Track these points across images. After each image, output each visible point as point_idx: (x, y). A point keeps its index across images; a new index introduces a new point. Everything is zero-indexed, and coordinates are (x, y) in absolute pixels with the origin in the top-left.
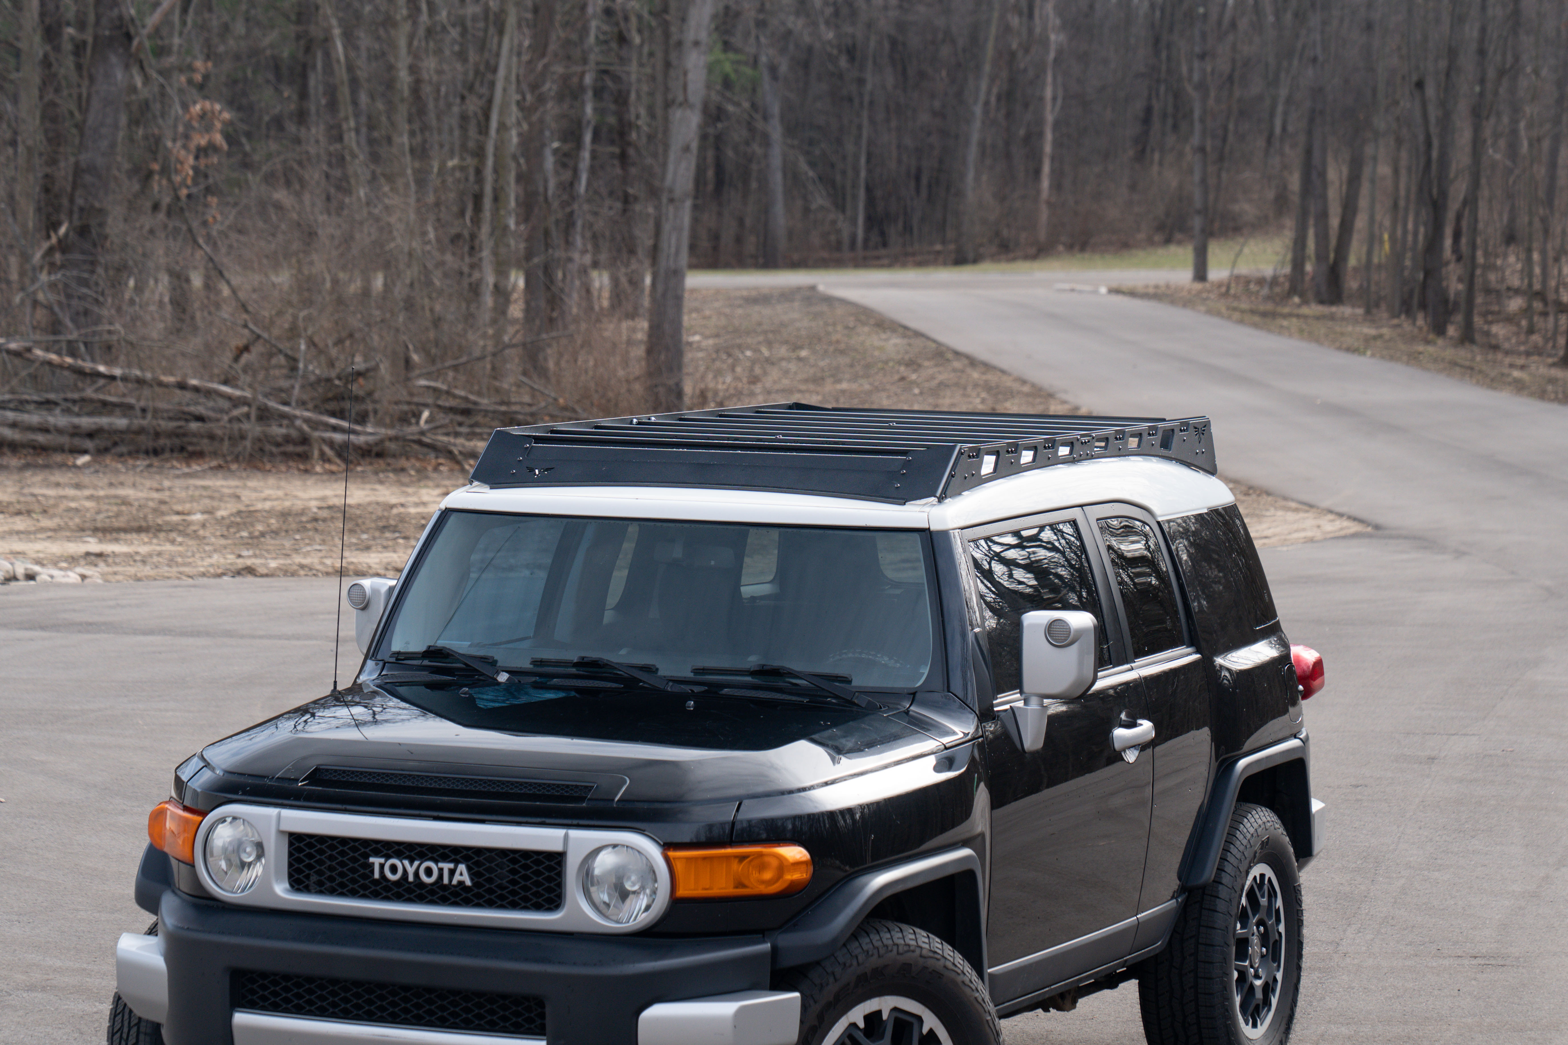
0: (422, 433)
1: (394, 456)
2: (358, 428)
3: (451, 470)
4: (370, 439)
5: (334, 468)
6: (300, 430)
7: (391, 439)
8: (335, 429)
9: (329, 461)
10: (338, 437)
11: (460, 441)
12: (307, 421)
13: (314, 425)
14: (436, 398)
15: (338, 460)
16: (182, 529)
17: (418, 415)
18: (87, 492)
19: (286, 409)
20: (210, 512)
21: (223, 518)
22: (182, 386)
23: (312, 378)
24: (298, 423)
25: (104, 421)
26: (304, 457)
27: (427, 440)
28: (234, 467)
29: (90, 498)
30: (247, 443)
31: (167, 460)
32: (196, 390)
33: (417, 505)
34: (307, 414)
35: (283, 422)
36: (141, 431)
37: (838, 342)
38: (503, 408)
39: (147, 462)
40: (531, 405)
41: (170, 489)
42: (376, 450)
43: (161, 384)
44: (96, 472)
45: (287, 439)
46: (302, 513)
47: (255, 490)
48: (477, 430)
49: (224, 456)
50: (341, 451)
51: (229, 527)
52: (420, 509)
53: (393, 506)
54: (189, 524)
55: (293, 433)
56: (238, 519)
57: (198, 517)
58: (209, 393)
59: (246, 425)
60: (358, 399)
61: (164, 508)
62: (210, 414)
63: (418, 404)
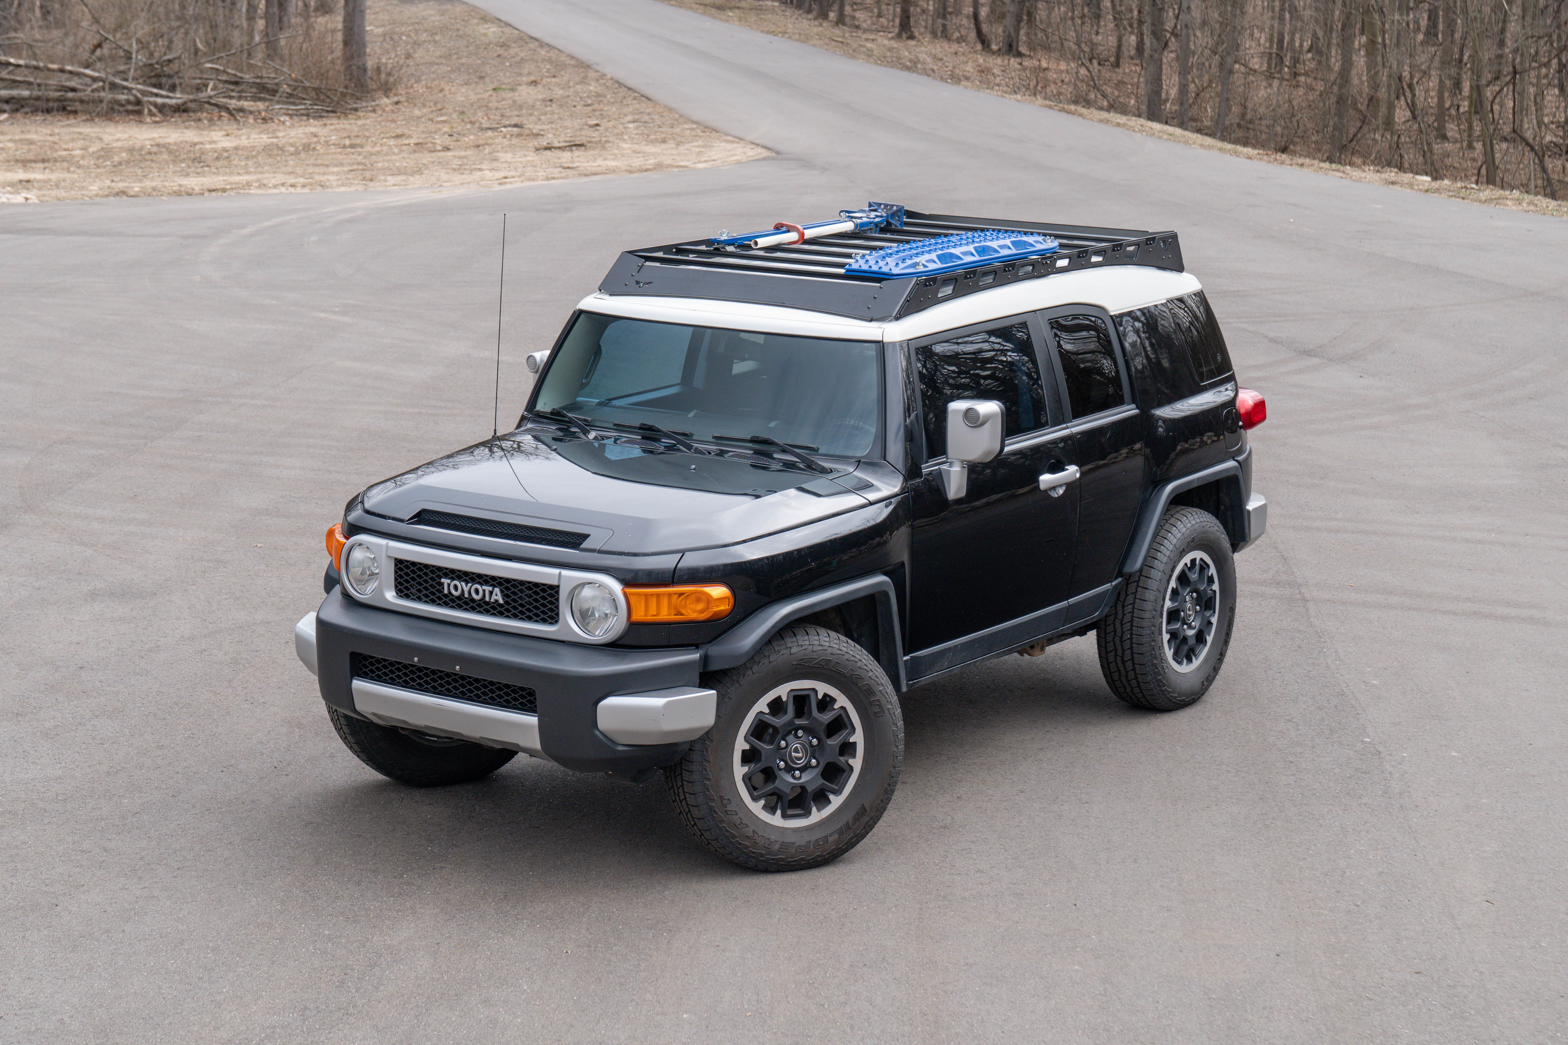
0: (210, 97)
1: (194, 111)
2: (171, 94)
3: (229, 120)
4: (179, 101)
5: (157, 119)
6: (136, 96)
7: (191, 101)
8: (157, 95)
9: (154, 115)
10: (159, 100)
11: (234, 101)
12: (139, 90)
13: (144, 93)
14: (218, 75)
15: (159, 115)
16: (69, 162)
17: (206, 86)
18: (8, 137)
19: (125, 83)
20: (84, 149)
21: (93, 153)
22: (62, 71)
23: (141, 64)
24: (134, 92)
25: (15, 93)
26: (139, 113)
27: (213, 101)
28: (97, 120)
29: (10, 140)
30: (104, 105)
31: (55, 116)
32: (71, 72)
33: (211, 143)
34: (140, 87)
35: (125, 91)
36: (38, 98)
37: (458, 30)
38: (258, 81)
39: (43, 118)
40: (274, 78)
41: (58, 134)
42: (182, 108)
43: (49, 70)
44: (13, 124)
45: (129, 102)
46: (142, 148)
47: (111, 134)
48: (244, 95)
49: (90, 113)
50: (161, 108)
51: (98, 159)
52: (213, 146)
53: (195, 144)
54: (73, 156)
55: (132, 98)
56: (102, 153)
57: (78, 152)
58: (79, 74)
59: (102, 94)
60: (170, 76)
61: (56, 146)
62: (79, 87)
63: (206, 79)
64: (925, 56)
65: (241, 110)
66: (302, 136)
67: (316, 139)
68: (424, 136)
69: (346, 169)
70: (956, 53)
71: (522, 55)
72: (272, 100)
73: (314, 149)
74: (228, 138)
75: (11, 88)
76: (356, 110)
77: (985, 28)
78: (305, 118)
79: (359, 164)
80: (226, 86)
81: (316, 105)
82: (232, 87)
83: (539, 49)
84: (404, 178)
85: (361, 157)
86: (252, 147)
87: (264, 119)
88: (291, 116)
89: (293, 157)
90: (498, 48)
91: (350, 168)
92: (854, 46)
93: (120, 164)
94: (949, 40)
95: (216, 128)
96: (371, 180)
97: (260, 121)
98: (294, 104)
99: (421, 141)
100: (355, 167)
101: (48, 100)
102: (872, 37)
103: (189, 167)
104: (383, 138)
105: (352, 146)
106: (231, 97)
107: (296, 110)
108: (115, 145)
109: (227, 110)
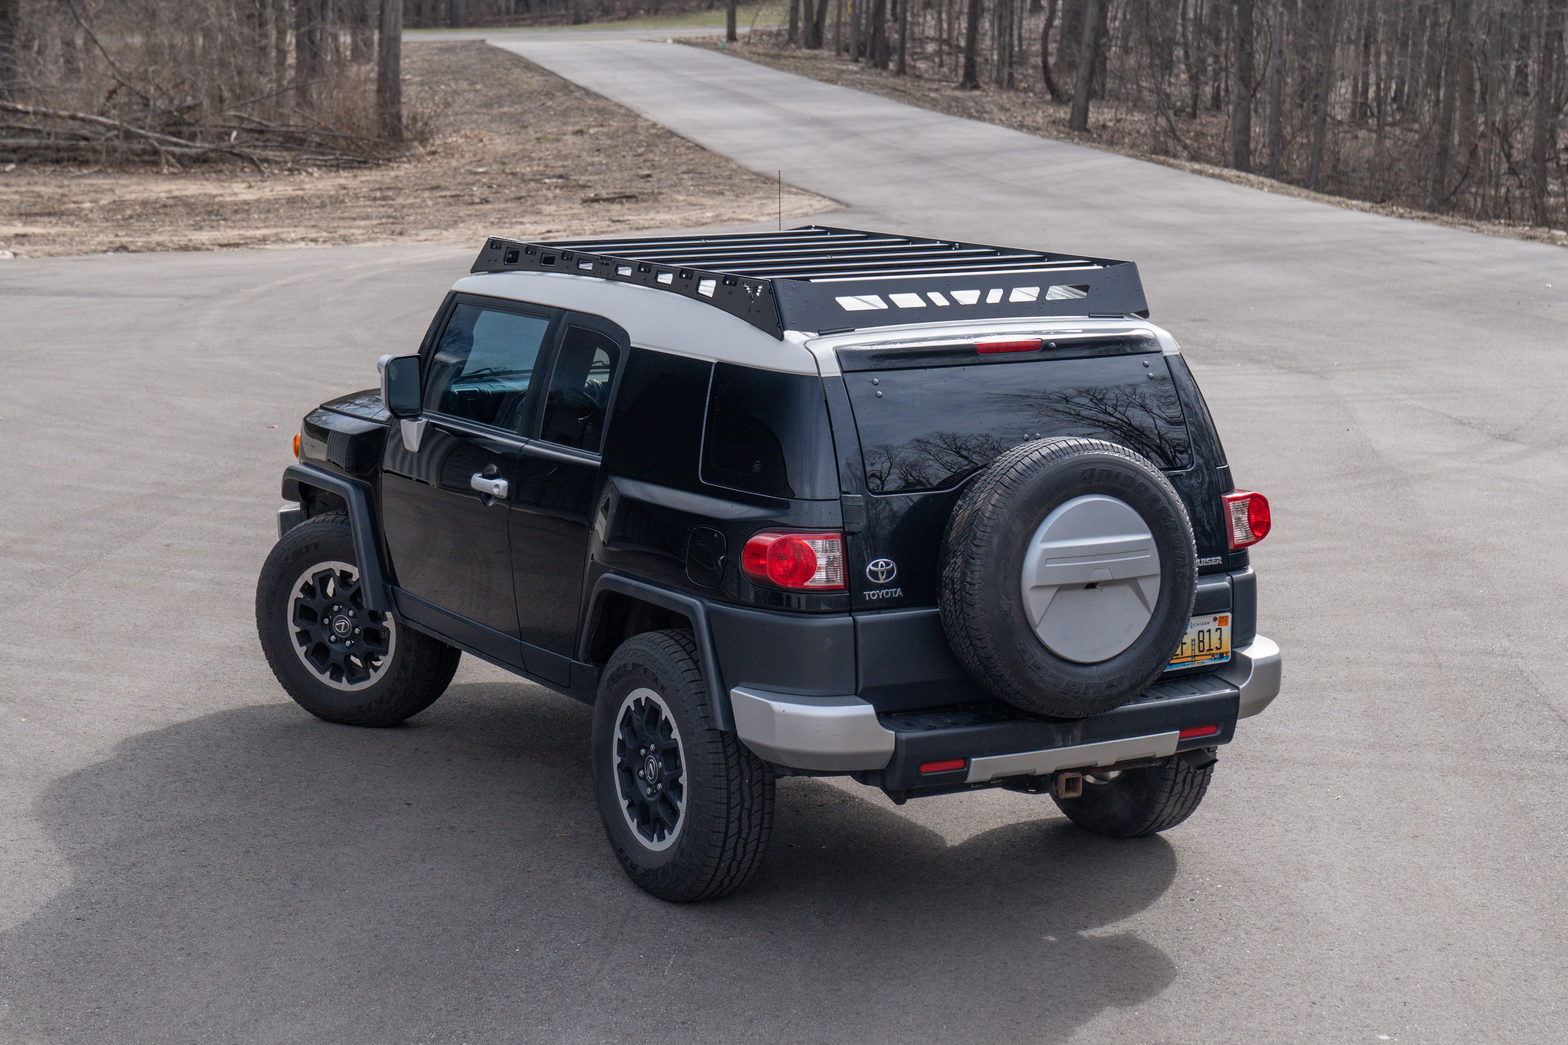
0: (233, 147)
1: (215, 162)
2: (190, 144)
3: (252, 171)
4: (199, 150)
5: (175, 170)
6: (152, 145)
7: (212, 151)
8: (176, 144)
9: (173, 166)
10: (177, 150)
11: (258, 151)
12: (158, 140)
13: (162, 142)
14: (242, 123)
15: (178, 165)
16: (77, 214)
17: (229, 135)
18: (13, 189)
19: (142, 132)
20: (95, 201)
21: (104, 206)
22: (73, 118)
23: (159, 111)
24: (151, 141)
25: (23, 141)
26: (156, 163)
27: (235, 151)
28: (110, 170)
29: (16, 193)
30: (118, 155)
31: (66, 167)
32: (83, 120)
33: (231, 195)
34: (156, 135)
35: (142, 141)
36: (48, 147)
37: (500, 79)
38: (284, 129)
39: (52, 168)
40: (303, 127)
41: (68, 186)
42: (202, 158)
43: (59, 116)
44: (19, 175)
45: (144, 152)
46: (156, 202)
47: (125, 186)
48: (269, 144)
49: (103, 164)
50: (180, 159)
51: (108, 212)
52: (233, 198)
53: (215, 196)
54: (82, 210)
55: (148, 148)
56: (114, 206)
57: (87, 205)
58: (91, 122)
59: (116, 143)
60: (190, 124)
61: (65, 199)
62: (93, 135)
63: (229, 127)
64: (992, 106)
65: (266, 160)
66: (330, 188)
67: (344, 192)
68: (461, 187)
69: (375, 222)
70: (1024, 103)
71: (568, 104)
72: (300, 150)
73: (342, 201)
74: (251, 190)
75: (20, 137)
76: (389, 160)
77: (1054, 77)
78: (334, 169)
79: (389, 217)
80: (251, 135)
81: (347, 155)
82: (256, 135)
83: (585, 98)
84: (437, 231)
85: (392, 210)
86: (275, 199)
87: (290, 170)
88: (319, 167)
89: (318, 210)
90: (543, 97)
91: (379, 222)
92: (919, 95)
93: (131, 217)
94: (1017, 90)
95: (239, 180)
96: (401, 234)
97: (286, 173)
98: (323, 154)
99: (457, 192)
100: (384, 220)
101: (58, 150)
102: (935, 86)
103: (204, 220)
104: (417, 190)
105: (384, 198)
106: (255, 147)
107: (326, 161)
108: (128, 197)
109: (251, 160)
